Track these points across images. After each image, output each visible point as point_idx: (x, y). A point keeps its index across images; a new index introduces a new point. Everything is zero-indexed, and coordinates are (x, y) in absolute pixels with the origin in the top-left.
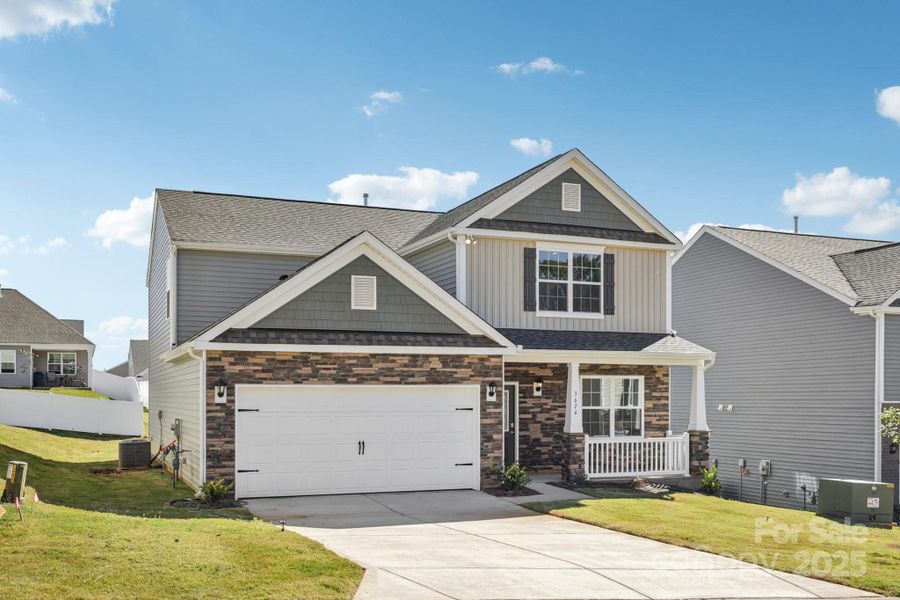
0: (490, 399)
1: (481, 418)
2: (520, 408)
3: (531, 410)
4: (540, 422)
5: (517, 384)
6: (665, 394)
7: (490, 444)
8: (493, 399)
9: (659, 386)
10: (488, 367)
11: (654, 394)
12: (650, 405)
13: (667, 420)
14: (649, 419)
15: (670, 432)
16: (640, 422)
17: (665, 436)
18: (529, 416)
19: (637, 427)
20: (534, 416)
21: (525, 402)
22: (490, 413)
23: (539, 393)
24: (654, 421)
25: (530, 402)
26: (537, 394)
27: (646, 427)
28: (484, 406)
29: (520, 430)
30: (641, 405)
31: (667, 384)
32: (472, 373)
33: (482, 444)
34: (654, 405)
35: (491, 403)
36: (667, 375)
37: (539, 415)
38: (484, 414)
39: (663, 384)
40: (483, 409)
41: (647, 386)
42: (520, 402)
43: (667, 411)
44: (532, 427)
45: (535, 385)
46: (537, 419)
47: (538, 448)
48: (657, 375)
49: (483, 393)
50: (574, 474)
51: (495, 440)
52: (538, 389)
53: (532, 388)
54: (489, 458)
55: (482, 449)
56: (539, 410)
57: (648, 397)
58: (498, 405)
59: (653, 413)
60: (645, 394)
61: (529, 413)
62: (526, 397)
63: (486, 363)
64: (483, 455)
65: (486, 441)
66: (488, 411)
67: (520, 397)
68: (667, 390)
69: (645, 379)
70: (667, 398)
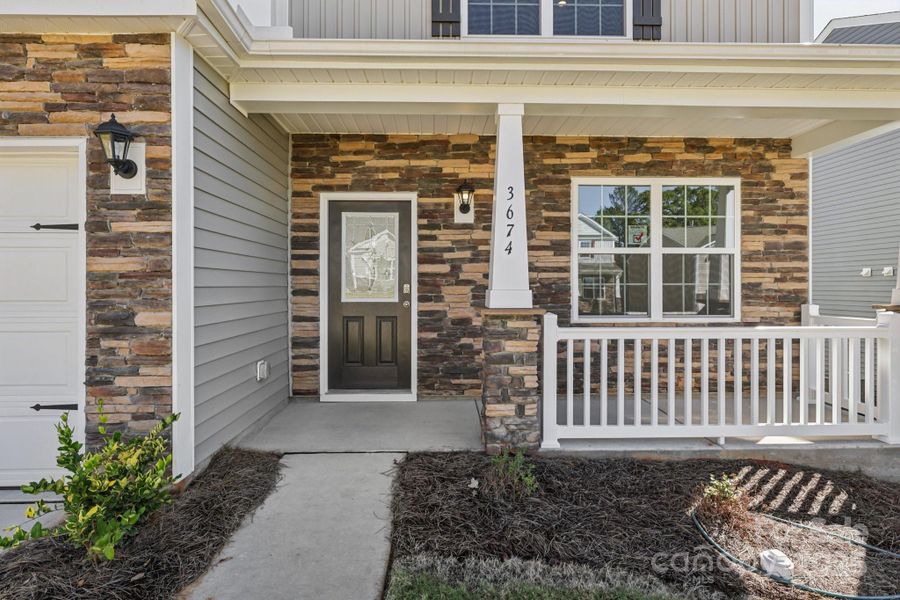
0: (119, 185)
1: (90, 254)
2: (420, 250)
3: (447, 256)
4: (468, 282)
5: (412, 197)
6: (797, 220)
7: (124, 347)
8: (137, 186)
9: (781, 202)
10: (117, 77)
11: (767, 220)
12: (758, 243)
13: (803, 280)
14: (754, 278)
15: (813, 310)
16: (732, 287)
17: (798, 319)
18: (445, 268)
19: (724, 296)
20: (456, 268)
21: (433, 238)
22: (124, 238)
23: (469, 218)
24: (768, 282)
25: (444, 237)
26: (459, 218)
27: (745, 297)
28: (102, 209)
29: (421, 299)
30: (734, 243)
31: (804, 196)
32: (57, 98)
33: (92, 342)
34: (768, 246)
35: (132, 202)
36: (803, 176)
37: (466, 267)
38: (101, 240)
39: (792, 196)
40: (95, 225)
41: (748, 202)
42: (421, 238)
43: (805, 259)
44: (450, 293)
45: (457, 200)
46: (462, 277)
47: (464, 341)
48: (775, 177)
49: (98, 166)
50: (501, 432)
51: (139, 332)
52: (465, 208)
53: (449, 206)
54: (123, 392)
55: (91, 360)
56: (468, 254)
57: (749, 228)
58: (156, 208)
59: (767, 265)
60: (744, 219)
61: (443, 262)
62: (436, 227)
63: (109, 63)
64: (98, 380)
65: (106, 334)
66: (117, 227)
67: (420, 227)
68: (802, 210)
69: (743, 184)
70: (803, 230)
